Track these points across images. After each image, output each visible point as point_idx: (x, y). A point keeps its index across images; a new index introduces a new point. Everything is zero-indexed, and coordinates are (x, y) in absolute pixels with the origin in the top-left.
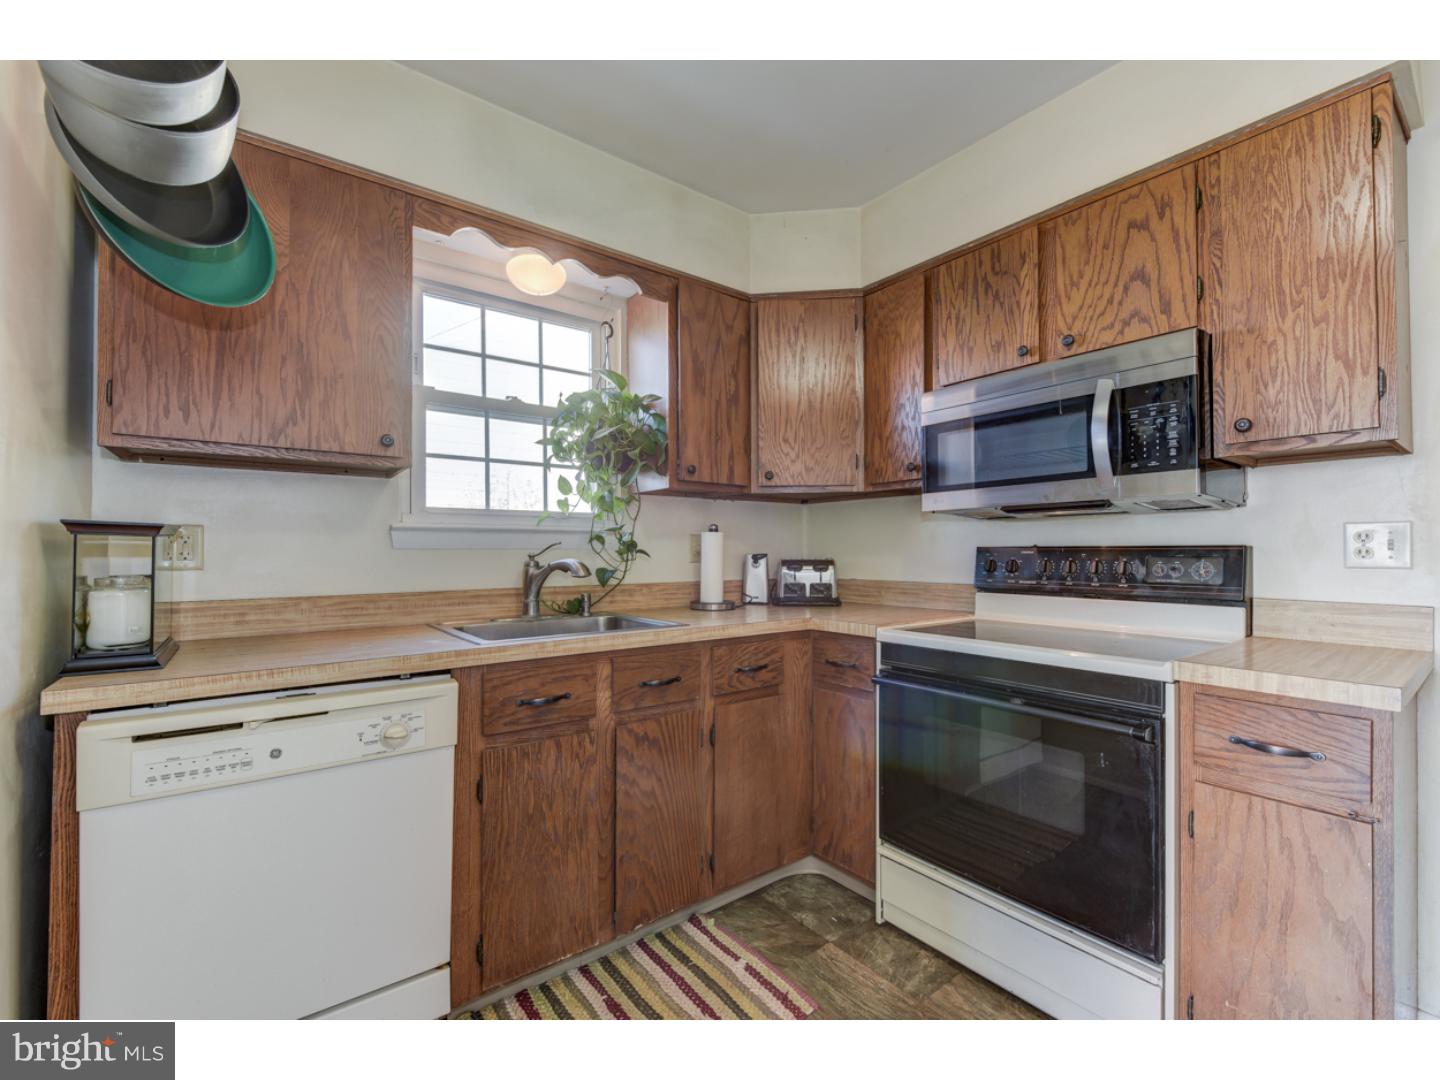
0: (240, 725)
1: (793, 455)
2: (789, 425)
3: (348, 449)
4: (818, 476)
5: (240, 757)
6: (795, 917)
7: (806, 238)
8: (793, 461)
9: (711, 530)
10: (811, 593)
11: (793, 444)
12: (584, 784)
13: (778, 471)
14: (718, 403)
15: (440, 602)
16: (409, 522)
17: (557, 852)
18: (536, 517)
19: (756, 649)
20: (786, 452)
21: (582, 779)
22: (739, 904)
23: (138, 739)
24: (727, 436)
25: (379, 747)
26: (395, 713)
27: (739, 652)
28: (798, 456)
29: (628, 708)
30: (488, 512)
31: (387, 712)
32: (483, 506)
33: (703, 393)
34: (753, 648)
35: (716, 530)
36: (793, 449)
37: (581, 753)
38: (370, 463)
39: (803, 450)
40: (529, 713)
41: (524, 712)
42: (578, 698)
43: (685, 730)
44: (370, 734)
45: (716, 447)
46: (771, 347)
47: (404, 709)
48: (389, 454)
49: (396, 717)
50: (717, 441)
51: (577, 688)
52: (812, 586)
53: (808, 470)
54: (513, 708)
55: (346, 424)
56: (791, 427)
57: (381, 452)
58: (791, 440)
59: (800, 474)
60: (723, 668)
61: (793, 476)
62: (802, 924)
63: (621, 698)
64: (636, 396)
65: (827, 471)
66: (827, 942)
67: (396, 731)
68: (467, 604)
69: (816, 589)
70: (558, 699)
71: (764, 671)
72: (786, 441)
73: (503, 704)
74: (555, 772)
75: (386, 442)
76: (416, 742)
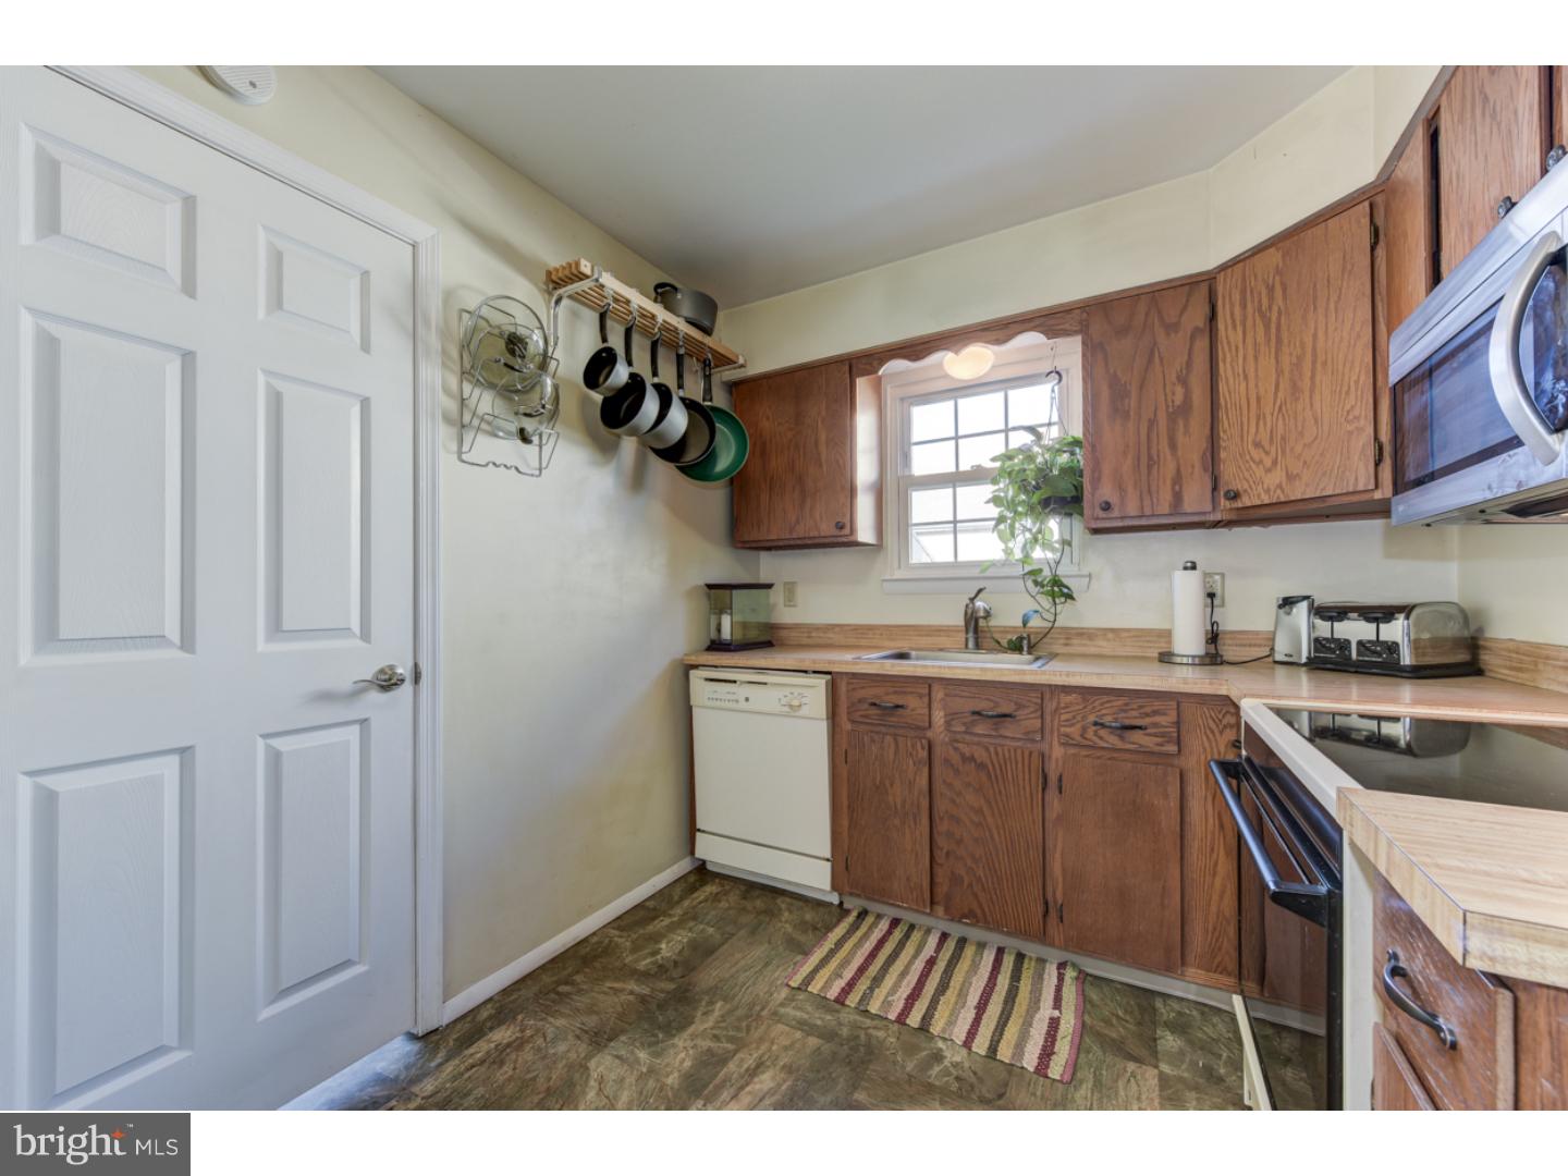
0: (735, 682)
1: (1268, 462)
2: (1261, 423)
3: (823, 534)
4: (1307, 485)
5: (734, 697)
6: (1158, 1032)
7: (1285, 155)
8: (1268, 471)
9: (1185, 568)
10: (1359, 654)
11: (1267, 447)
12: (918, 778)
13: (1246, 486)
14: (1152, 423)
15: (911, 633)
16: (898, 575)
17: (897, 822)
18: (979, 566)
19: (1126, 704)
20: (1257, 460)
21: (916, 774)
22: (1119, 986)
23: (707, 680)
24: (1169, 457)
25: (787, 709)
26: (796, 691)
27: (1097, 703)
28: (1275, 462)
29: (958, 729)
30: (956, 565)
31: (793, 690)
32: (952, 559)
33: (1126, 416)
34: (1120, 703)
35: (1194, 567)
36: (1267, 453)
37: (914, 753)
38: (835, 540)
39: (1284, 452)
40: (879, 712)
41: (874, 711)
42: (913, 710)
43: (1020, 765)
44: (784, 701)
45: (1149, 473)
46: (1234, 327)
47: (800, 690)
48: (842, 533)
49: (796, 694)
50: (1149, 467)
51: (915, 704)
52: (1360, 643)
53: (1291, 477)
54: (866, 706)
55: (821, 518)
56: (1265, 424)
57: (836, 532)
58: (1266, 444)
59: (1280, 486)
60: (1074, 717)
61: (1268, 491)
62: (1155, 1040)
63: (953, 719)
64: (1073, 437)
65: (1324, 474)
66: (1156, 1067)
67: (796, 703)
68: (931, 636)
69: (1367, 649)
70: (898, 706)
71: (1141, 732)
72: (1257, 445)
73: (860, 701)
74: (894, 762)
75: (841, 527)
76: (804, 711)
